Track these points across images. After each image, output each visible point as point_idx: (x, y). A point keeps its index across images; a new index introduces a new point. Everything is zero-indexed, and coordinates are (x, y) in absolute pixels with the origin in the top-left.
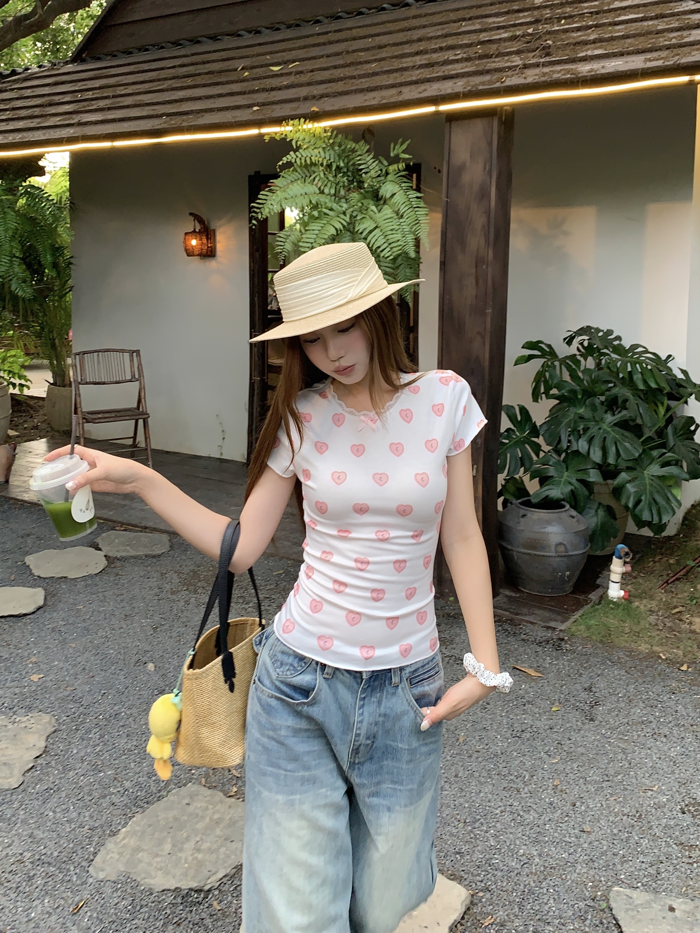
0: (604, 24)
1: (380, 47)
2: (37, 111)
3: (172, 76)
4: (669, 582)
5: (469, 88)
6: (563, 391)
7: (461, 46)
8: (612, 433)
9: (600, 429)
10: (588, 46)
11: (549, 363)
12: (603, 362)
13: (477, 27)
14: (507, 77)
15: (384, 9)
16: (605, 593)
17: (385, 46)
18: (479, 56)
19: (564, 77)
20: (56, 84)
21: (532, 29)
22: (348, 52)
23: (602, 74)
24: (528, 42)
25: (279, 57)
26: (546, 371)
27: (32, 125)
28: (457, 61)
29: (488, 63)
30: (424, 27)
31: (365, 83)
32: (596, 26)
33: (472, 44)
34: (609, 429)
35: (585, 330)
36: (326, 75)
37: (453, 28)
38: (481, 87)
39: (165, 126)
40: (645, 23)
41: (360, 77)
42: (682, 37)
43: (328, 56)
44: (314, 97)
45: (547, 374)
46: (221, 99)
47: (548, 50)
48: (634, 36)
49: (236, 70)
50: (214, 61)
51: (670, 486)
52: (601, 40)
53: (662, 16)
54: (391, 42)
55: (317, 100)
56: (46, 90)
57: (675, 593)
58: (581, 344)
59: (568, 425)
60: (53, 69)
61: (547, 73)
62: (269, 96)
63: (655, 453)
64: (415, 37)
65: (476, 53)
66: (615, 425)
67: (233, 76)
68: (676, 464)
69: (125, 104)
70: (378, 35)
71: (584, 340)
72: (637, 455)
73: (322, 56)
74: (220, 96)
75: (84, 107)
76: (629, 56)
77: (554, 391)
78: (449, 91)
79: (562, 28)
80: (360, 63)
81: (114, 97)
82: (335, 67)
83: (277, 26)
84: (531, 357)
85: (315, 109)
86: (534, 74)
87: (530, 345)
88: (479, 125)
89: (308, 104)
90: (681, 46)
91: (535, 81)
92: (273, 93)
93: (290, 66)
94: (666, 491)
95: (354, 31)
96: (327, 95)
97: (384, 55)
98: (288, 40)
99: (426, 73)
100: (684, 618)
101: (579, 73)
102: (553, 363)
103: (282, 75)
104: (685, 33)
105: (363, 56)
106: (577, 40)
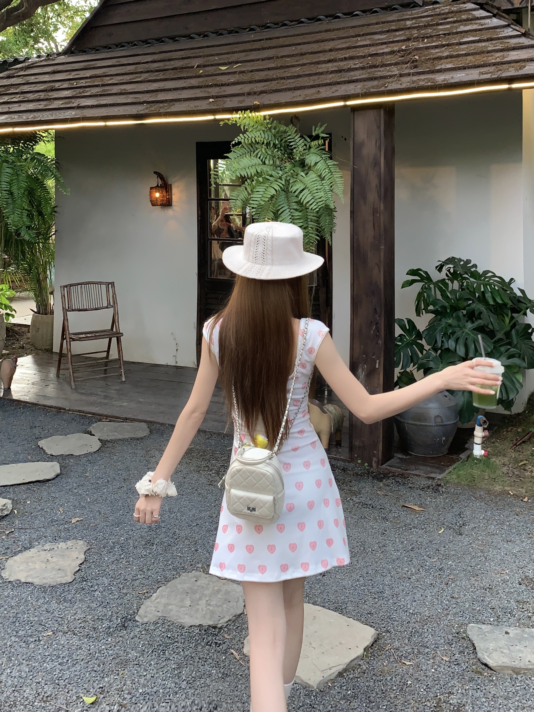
0: (453, 44)
1: (302, 54)
2: (42, 95)
3: (146, 70)
4: (517, 444)
5: (365, 90)
6: (437, 307)
7: (358, 57)
8: (472, 334)
9: (463, 332)
10: (442, 61)
11: (427, 286)
12: (465, 284)
13: (368, 42)
14: (389, 83)
15: (303, 22)
16: (472, 454)
17: (305, 54)
18: (370, 66)
19: (426, 84)
20: (54, 72)
21: (405, 46)
22: (277, 57)
23: (451, 83)
24: (403, 56)
25: (225, 58)
26: (425, 292)
27: (40, 107)
28: (356, 69)
29: (376, 71)
30: (334, 39)
31: (291, 83)
32: (448, 45)
33: (365, 56)
34: (469, 332)
35: (451, 260)
36: (262, 75)
37: (353, 42)
38: (372, 90)
39: (147, 111)
40: (480, 45)
41: (288, 78)
42: (504, 57)
43: (263, 60)
44: (255, 93)
45: (425, 294)
46: (185, 91)
47: (415, 64)
48: (472, 54)
49: (193, 67)
50: (176, 59)
51: (514, 373)
52: (451, 57)
53: (492, 40)
54: (310, 51)
55: (258, 95)
56: (46, 78)
57: (521, 452)
58: (449, 271)
59: (441, 331)
60: (49, 59)
61: (415, 81)
62: (220, 90)
63: (503, 349)
64: (328, 48)
65: (368, 64)
66: (474, 329)
67: (191, 73)
68: (519, 357)
69: (113, 92)
70: (300, 44)
71: (451, 268)
72: (490, 350)
73: (258, 60)
74: (184, 88)
75: (80, 93)
76: (469, 70)
77: (431, 307)
78: (352, 92)
79: (425, 45)
80: (288, 67)
81: (103, 85)
82: (269, 69)
83: (221, 31)
84: (413, 281)
85: (256, 102)
86: (407, 81)
87: (413, 272)
88: (372, 114)
89: (251, 98)
90: (503, 63)
91: (408, 87)
92: (224, 88)
93: (235, 67)
94: (512, 376)
95: (281, 39)
96: (265, 92)
97: (305, 61)
98: (230, 44)
100: (527, 468)
101: (436, 82)
102: (429, 286)
103: (229, 73)
104: (505, 53)
105: (289, 61)
106: (435, 56)
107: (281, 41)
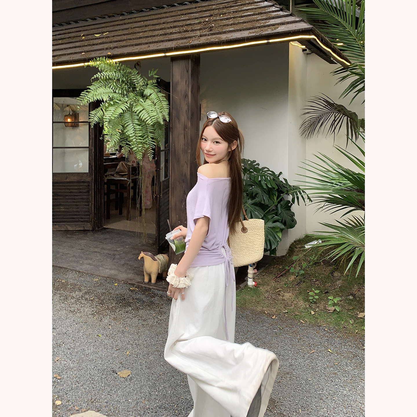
0: (237, 17)
1: (146, 26)
4: (277, 277)
5: (177, 45)
7: (178, 27)
10: (228, 27)
13: (187, 18)
14: (192, 40)
15: (153, 9)
16: (247, 284)
17: (149, 25)
19: (215, 41)
21: (208, 19)
22: (131, 28)
23: (231, 39)
24: (205, 25)
25: (100, 30)
28: (176, 33)
29: (186, 34)
30: (167, 17)
31: (135, 42)
32: (234, 18)
33: (183, 25)
34: (249, 206)
36: (119, 38)
37: (178, 18)
38: (181, 45)
40: (253, 17)
41: (134, 39)
42: (266, 22)
43: (122, 30)
44: (111, 48)
47: (211, 29)
48: (247, 22)
49: (80, 36)
50: (73, 32)
51: (276, 232)
52: (234, 24)
53: (261, 13)
54: (151, 24)
57: (280, 282)
61: (209, 39)
63: (270, 217)
64: (162, 22)
65: (183, 30)
66: (252, 204)
67: (78, 39)
68: (281, 222)
70: (147, 20)
73: (120, 30)
76: (243, 31)
78: (169, 46)
79: (220, 18)
80: (135, 33)
82: (124, 35)
83: (104, 16)
85: (109, 53)
86: (204, 39)
88: (183, 63)
89: (107, 51)
90: (265, 27)
91: (203, 42)
92: (93, 46)
93: (104, 34)
94: (275, 234)
95: (137, 18)
96: (117, 47)
97: (146, 30)
98: (107, 22)
99: (161, 38)
100: (281, 294)
101: (222, 39)
103: (100, 38)
105: (138, 30)
106: (225, 24)
107: (137, 19)
